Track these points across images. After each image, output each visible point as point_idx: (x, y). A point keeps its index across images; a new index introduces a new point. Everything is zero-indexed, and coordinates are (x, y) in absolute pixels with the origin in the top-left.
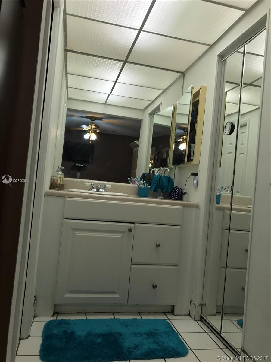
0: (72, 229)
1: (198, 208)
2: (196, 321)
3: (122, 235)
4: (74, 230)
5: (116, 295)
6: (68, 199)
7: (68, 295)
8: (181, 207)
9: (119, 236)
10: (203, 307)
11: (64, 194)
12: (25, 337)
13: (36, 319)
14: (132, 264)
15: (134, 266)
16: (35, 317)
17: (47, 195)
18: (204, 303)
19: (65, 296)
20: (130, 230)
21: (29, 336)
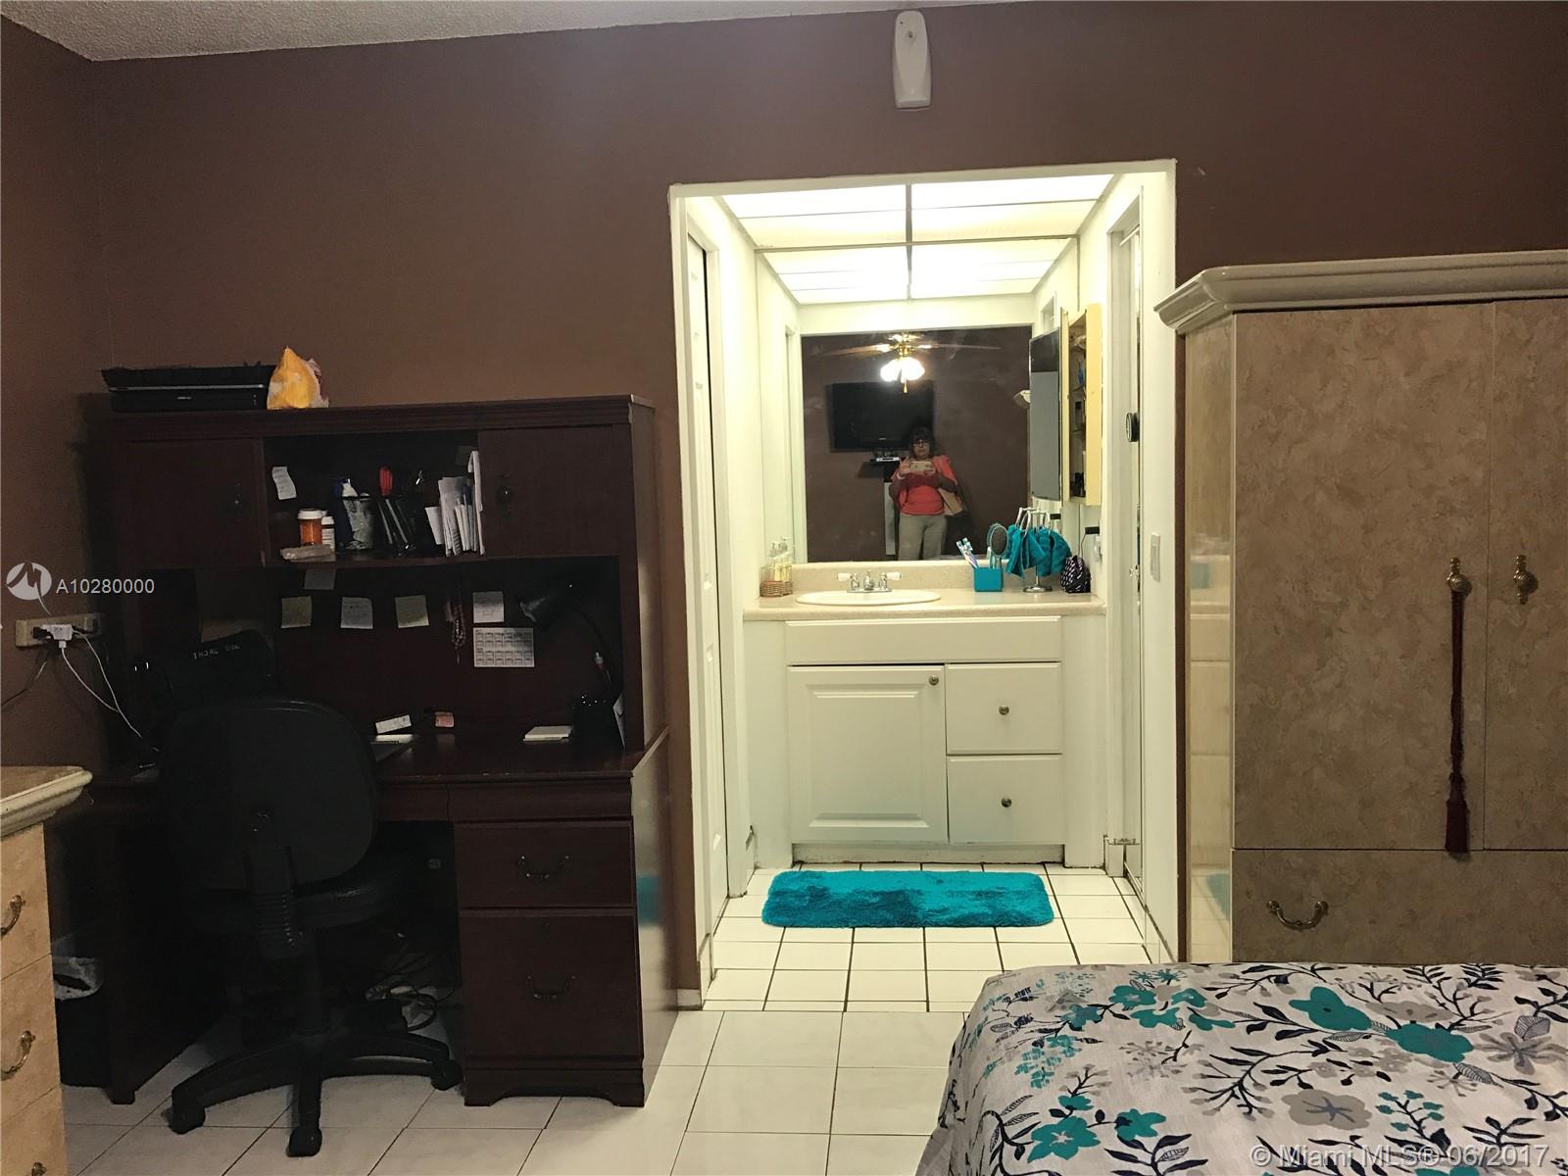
0: (807, 686)
1: (1101, 614)
2: (1112, 877)
3: (916, 693)
4: (812, 687)
5: (921, 822)
6: (791, 624)
7: (816, 824)
8: (1055, 619)
9: (911, 694)
10: (1128, 846)
11: (782, 614)
12: (738, 894)
13: (758, 872)
14: (947, 755)
15: (953, 760)
16: (756, 868)
17: (749, 619)
18: (1130, 838)
19: (812, 825)
20: (934, 682)
21: (745, 894)
